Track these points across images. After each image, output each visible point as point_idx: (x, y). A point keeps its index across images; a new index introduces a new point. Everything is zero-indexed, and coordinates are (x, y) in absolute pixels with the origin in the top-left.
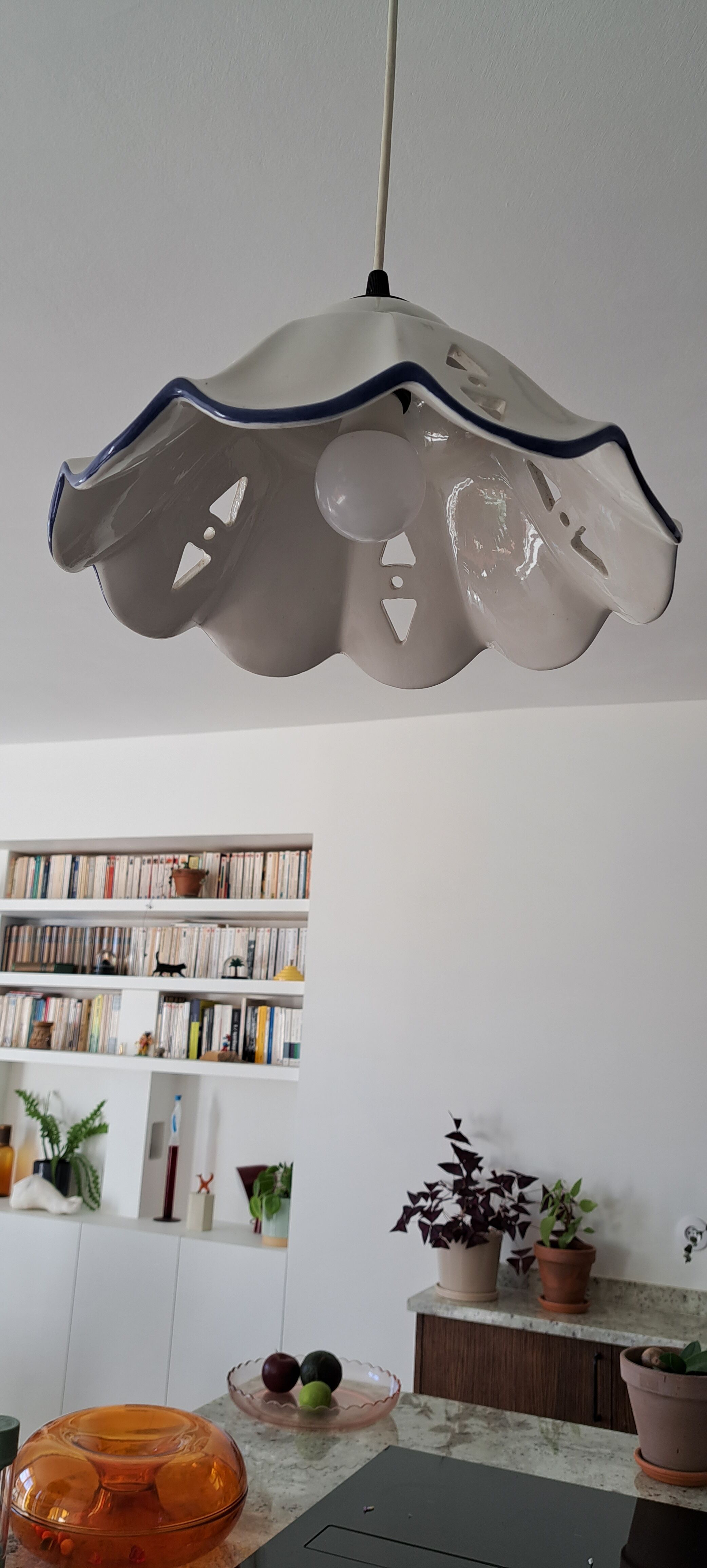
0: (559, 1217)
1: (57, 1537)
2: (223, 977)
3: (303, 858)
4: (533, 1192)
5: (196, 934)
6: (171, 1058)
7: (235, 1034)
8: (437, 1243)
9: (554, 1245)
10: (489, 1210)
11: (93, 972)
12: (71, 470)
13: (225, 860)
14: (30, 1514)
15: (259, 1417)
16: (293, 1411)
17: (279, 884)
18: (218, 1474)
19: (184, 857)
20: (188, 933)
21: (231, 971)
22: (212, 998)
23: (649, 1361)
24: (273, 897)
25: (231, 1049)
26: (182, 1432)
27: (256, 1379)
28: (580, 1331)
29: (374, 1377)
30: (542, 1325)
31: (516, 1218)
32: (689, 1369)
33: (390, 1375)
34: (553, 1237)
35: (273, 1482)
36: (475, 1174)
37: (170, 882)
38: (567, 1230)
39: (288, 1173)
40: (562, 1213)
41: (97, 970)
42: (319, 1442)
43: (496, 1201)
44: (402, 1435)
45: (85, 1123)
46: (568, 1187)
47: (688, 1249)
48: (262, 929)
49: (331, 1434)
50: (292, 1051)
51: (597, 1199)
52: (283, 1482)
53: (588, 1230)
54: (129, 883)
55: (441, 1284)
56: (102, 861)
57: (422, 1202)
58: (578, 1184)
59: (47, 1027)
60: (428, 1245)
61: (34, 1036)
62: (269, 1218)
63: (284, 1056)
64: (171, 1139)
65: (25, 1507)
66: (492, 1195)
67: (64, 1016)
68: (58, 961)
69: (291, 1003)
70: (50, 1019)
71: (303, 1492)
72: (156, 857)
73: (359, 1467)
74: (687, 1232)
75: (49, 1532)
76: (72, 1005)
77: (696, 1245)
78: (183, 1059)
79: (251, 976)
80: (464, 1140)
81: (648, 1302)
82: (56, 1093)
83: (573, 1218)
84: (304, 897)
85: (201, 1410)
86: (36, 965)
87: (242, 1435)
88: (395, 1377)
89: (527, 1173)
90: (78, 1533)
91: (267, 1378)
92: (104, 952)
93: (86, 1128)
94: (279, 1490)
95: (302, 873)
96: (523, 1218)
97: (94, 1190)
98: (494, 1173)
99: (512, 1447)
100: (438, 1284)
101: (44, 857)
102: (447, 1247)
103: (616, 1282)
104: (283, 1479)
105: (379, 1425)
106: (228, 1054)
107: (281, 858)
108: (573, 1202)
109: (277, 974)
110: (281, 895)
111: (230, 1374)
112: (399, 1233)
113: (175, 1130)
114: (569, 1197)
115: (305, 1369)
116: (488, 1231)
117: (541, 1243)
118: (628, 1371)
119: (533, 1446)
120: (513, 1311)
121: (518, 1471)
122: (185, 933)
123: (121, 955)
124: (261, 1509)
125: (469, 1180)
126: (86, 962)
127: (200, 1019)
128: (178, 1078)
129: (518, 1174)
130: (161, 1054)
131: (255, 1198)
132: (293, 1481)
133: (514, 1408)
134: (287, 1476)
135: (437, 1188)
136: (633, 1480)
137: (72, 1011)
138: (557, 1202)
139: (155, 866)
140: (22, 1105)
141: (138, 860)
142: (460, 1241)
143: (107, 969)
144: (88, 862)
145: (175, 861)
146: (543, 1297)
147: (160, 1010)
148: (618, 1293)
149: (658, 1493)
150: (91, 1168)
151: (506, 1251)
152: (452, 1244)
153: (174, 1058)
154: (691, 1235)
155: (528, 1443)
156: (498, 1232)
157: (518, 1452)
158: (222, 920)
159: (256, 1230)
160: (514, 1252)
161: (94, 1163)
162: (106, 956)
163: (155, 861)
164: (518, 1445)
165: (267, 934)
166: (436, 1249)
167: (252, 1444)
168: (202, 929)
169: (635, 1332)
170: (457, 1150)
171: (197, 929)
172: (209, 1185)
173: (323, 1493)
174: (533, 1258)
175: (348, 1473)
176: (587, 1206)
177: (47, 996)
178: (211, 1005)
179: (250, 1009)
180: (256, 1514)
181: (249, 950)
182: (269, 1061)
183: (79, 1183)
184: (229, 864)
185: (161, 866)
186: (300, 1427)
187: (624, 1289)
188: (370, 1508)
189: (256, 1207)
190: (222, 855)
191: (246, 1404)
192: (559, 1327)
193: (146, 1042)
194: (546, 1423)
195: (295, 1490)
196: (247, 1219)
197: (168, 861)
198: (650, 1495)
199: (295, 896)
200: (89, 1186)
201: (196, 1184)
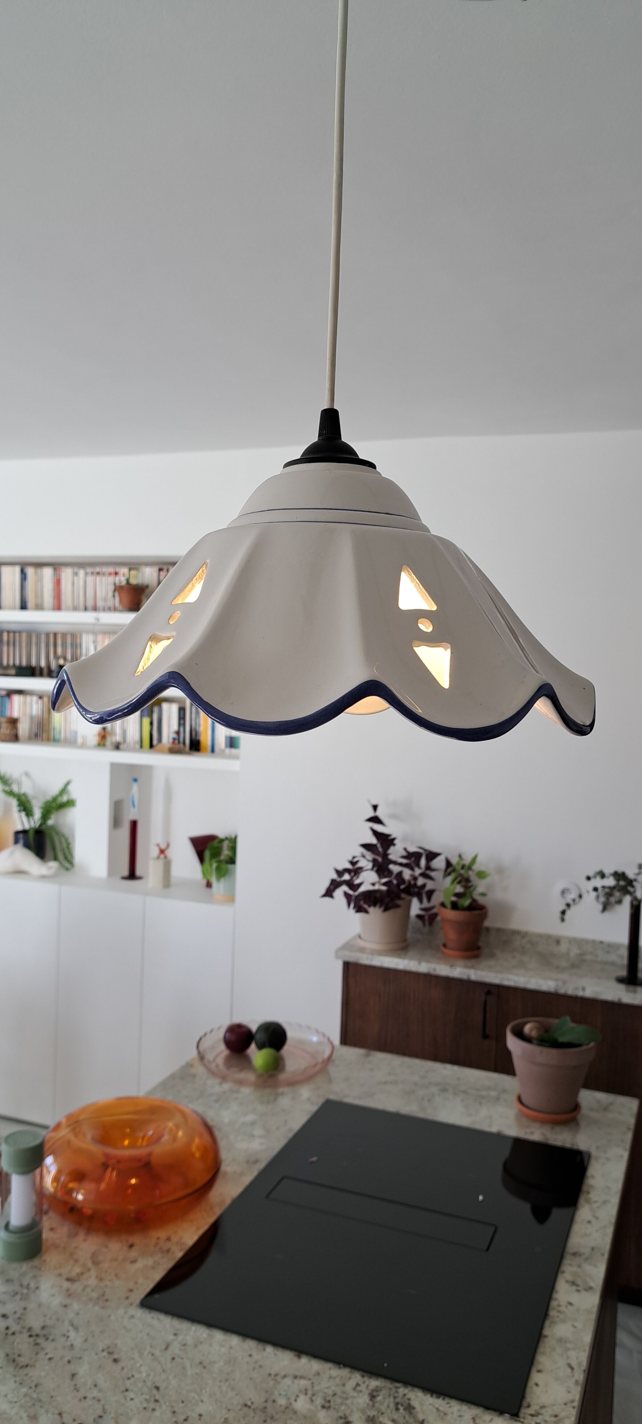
0: (459, 882)
1: (78, 1209)
4: (438, 863)
6: (126, 750)
7: (182, 729)
8: (359, 909)
9: (455, 906)
10: (402, 881)
11: (50, 675)
13: (162, 574)
14: (56, 1192)
15: (223, 1078)
16: (251, 1071)
19: (124, 570)
23: (529, 1035)
25: (179, 742)
27: (219, 1043)
28: (473, 974)
29: (312, 1039)
30: (443, 970)
31: (424, 885)
32: (560, 1041)
33: (324, 1036)
34: (454, 899)
35: (239, 1138)
36: (391, 852)
37: (114, 596)
38: (466, 893)
39: (233, 842)
40: (462, 879)
41: (54, 674)
43: (407, 874)
44: (336, 1088)
45: (55, 799)
46: (468, 859)
47: (563, 913)
49: (281, 1090)
50: (232, 743)
51: (491, 870)
52: (246, 1138)
53: (483, 895)
54: (75, 595)
55: (363, 936)
56: (48, 572)
57: (346, 876)
58: (476, 857)
59: (14, 722)
60: (352, 911)
62: (218, 879)
63: (226, 746)
64: (130, 814)
67: (28, 711)
68: (17, 663)
70: (15, 715)
71: (263, 1146)
72: (98, 570)
73: (303, 1120)
75: (73, 1204)
76: (34, 700)
77: (569, 909)
78: (137, 751)
80: (381, 822)
81: (528, 947)
82: (27, 774)
83: (471, 884)
89: (435, 849)
91: (228, 1043)
92: (58, 656)
93: (57, 803)
94: (244, 1145)
96: (429, 884)
97: (67, 855)
98: (406, 850)
100: (360, 937)
102: (366, 912)
104: (246, 1135)
105: (318, 1079)
106: (177, 747)
108: (472, 871)
111: (198, 1041)
112: (327, 899)
113: (134, 807)
114: (468, 867)
115: (258, 1037)
116: (400, 897)
117: (444, 904)
118: (512, 1041)
120: (420, 957)
123: (74, 656)
125: (385, 857)
126: (43, 664)
127: (150, 715)
128: (132, 768)
129: (425, 850)
130: (117, 747)
131: (206, 861)
132: (254, 1136)
134: (249, 1132)
135: (359, 864)
137: (35, 707)
138: (457, 870)
139: (98, 578)
141: (81, 573)
142: (377, 906)
144: (36, 573)
145: (116, 574)
146: (445, 946)
148: (505, 939)
150: (63, 836)
151: (415, 911)
152: (372, 910)
153: (129, 750)
156: (408, 898)
157: (426, 1099)
159: (207, 887)
160: (421, 910)
161: (65, 831)
162: (61, 662)
163: (98, 573)
166: (358, 913)
170: (375, 833)
172: (167, 852)
174: (436, 915)
176: (481, 875)
177: (10, 694)
182: (213, 751)
183: (54, 849)
185: (104, 578)
186: (255, 1085)
187: (509, 936)
188: (316, 1160)
189: (207, 870)
190: (160, 570)
191: (211, 1065)
192: (457, 971)
193: (103, 735)
195: (256, 1145)
196: (199, 877)
197: (110, 574)
200: (63, 851)
201: (155, 852)
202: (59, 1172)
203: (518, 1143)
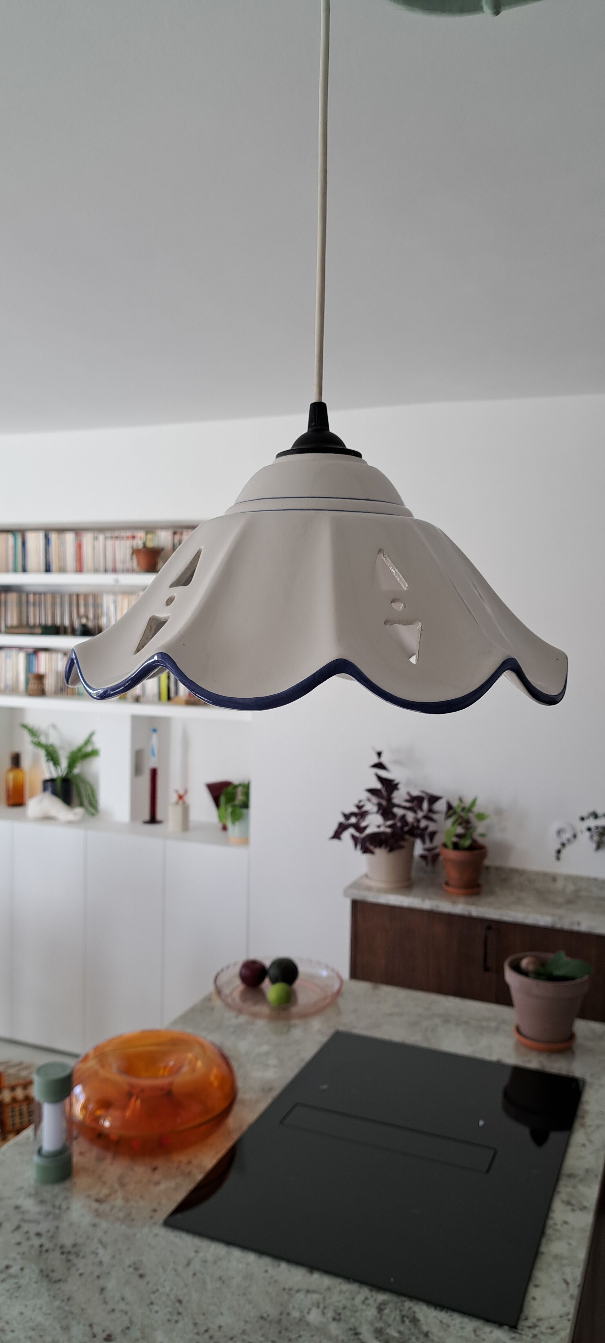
0: (459, 824)
1: (106, 1134)
4: (440, 806)
6: (146, 701)
8: (366, 850)
9: (456, 846)
10: (406, 824)
11: (74, 634)
12: (91, 686)
13: (177, 537)
15: (239, 1011)
16: (265, 1004)
19: (141, 534)
27: (236, 979)
28: (475, 909)
29: (324, 973)
30: (445, 906)
31: (426, 827)
34: (455, 839)
35: (254, 1068)
36: (394, 796)
37: (132, 559)
38: (466, 834)
39: (246, 788)
40: (462, 821)
41: (78, 633)
44: (345, 1020)
45: (80, 749)
46: (468, 802)
47: (558, 852)
49: (293, 1022)
51: (489, 812)
52: (261, 1068)
53: (483, 835)
54: (96, 559)
55: (369, 875)
56: (70, 538)
57: (353, 820)
58: (475, 800)
59: (40, 678)
60: (359, 852)
61: (30, 685)
62: (234, 822)
64: (150, 763)
66: (408, 812)
67: (53, 668)
68: (43, 622)
70: (42, 671)
71: (276, 1075)
72: (116, 534)
74: (558, 833)
78: (156, 702)
80: (385, 768)
81: (526, 884)
82: (54, 726)
83: (471, 825)
86: (24, 626)
89: (436, 793)
91: (243, 978)
92: (81, 617)
93: (81, 753)
94: (258, 1074)
96: (432, 826)
97: (92, 800)
98: (409, 794)
101: (19, 532)
102: (372, 853)
103: (503, 869)
104: (260, 1065)
105: (329, 1012)
106: (192, 699)
108: (471, 813)
111: (216, 976)
112: (336, 841)
113: (154, 755)
114: (468, 810)
115: (271, 972)
116: (404, 839)
117: (446, 846)
118: (511, 977)
119: (439, 1022)
120: (423, 895)
121: (430, 1048)
123: (97, 617)
125: (389, 801)
126: (67, 623)
128: (153, 719)
129: (427, 794)
130: (138, 700)
131: (222, 807)
132: (268, 1066)
134: (263, 1062)
135: (365, 809)
136: (512, 1049)
137: (58, 662)
138: (458, 813)
139: (117, 542)
140: (27, 738)
141: (101, 537)
142: (383, 847)
143: (86, 631)
144: (59, 538)
145: (134, 537)
146: (447, 884)
148: (504, 877)
150: (89, 783)
151: (418, 850)
152: (378, 851)
153: (149, 701)
156: (412, 839)
157: (430, 1029)
159: (223, 830)
160: (424, 851)
161: (90, 779)
162: (84, 621)
163: (117, 537)
166: (364, 854)
170: (380, 779)
172: (186, 798)
173: (291, 1075)
174: (439, 855)
175: (307, 1055)
176: (481, 817)
177: (37, 652)
183: (80, 795)
185: (122, 542)
186: (270, 1017)
187: (509, 875)
189: (223, 814)
190: (175, 533)
191: (227, 999)
192: (459, 907)
195: (270, 1074)
196: (216, 821)
197: (128, 538)
200: (88, 797)
201: (174, 798)
202: (87, 1101)
203: (518, 1071)
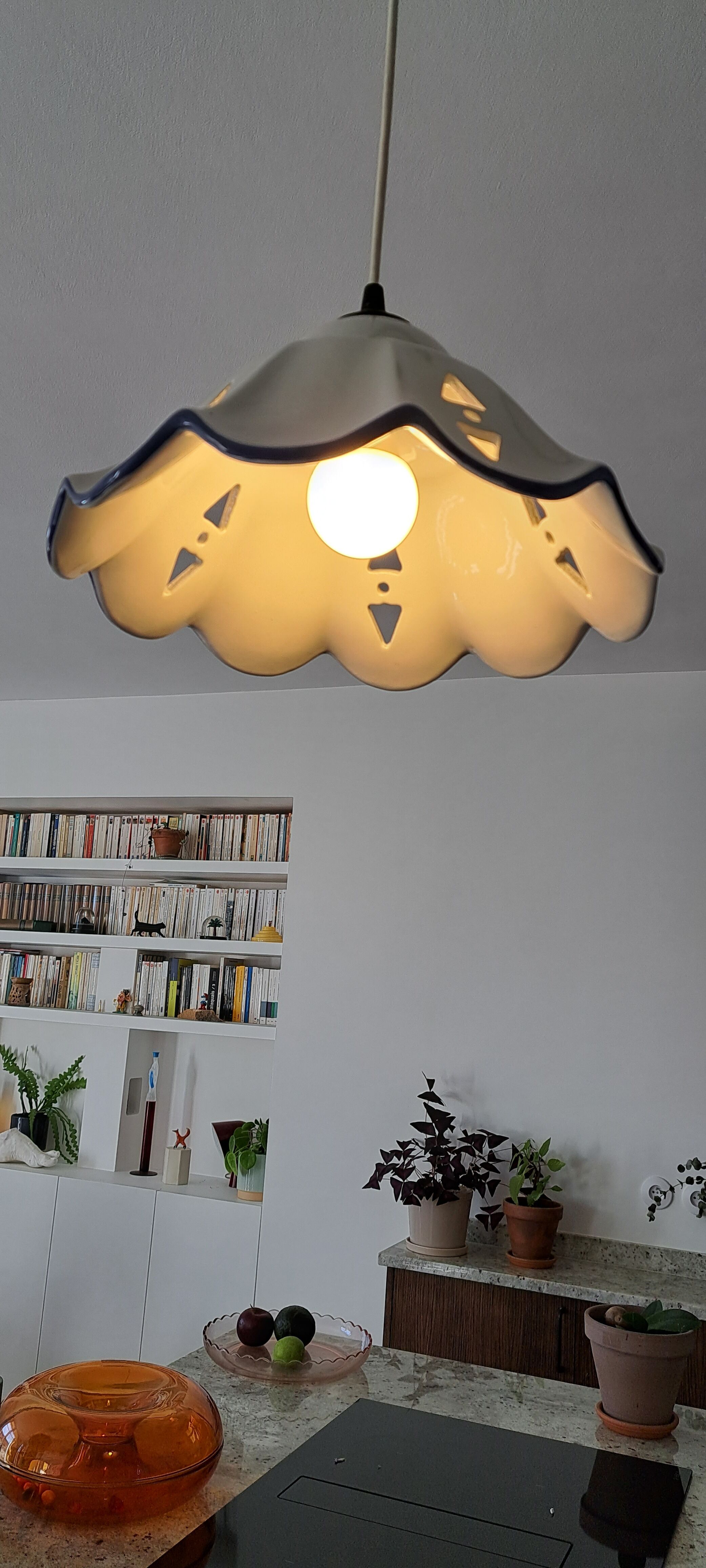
0: (527, 1176)
1: (38, 1488)
2: (202, 937)
3: (283, 821)
4: (503, 1151)
5: (175, 893)
6: (149, 1016)
7: (213, 993)
8: (408, 1201)
9: (522, 1202)
10: (461, 1169)
11: (71, 931)
12: (74, 487)
13: (205, 821)
14: (11, 1466)
15: (234, 1371)
16: (267, 1365)
17: (259, 846)
18: (195, 1427)
19: (164, 818)
20: (168, 893)
21: (210, 931)
22: (191, 957)
23: (612, 1319)
24: (252, 859)
25: (209, 1008)
26: (160, 1388)
27: (231, 1333)
28: (546, 1285)
29: (346, 1332)
30: (509, 1280)
31: (486, 1176)
32: (650, 1328)
33: (361, 1330)
34: (521, 1195)
35: (248, 1434)
36: (447, 1133)
37: (150, 843)
38: (535, 1188)
39: (264, 1128)
40: (531, 1172)
41: (77, 929)
42: (292, 1395)
43: (466, 1160)
44: (372, 1389)
45: (63, 1077)
46: (538, 1145)
47: (652, 1209)
48: (241, 890)
49: (303, 1387)
50: (269, 1010)
51: (566, 1159)
52: (257, 1434)
53: (556, 1189)
54: (109, 843)
55: (412, 1239)
56: (81, 819)
57: (395, 1160)
58: (548, 1142)
59: (27, 982)
60: (400, 1202)
61: (13, 993)
62: (244, 1174)
63: (261, 1015)
64: (148, 1095)
65: (6, 1459)
66: (463, 1153)
67: (43, 974)
68: (37, 918)
69: (269, 963)
70: (29, 976)
71: (276, 1444)
72: (135, 817)
73: (330, 1419)
74: (651, 1191)
75: (30, 1484)
76: (51, 962)
77: (659, 1205)
78: (161, 1017)
79: (229, 936)
80: (438, 1100)
81: (612, 1259)
82: (34, 1049)
83: (542, 1176)
84: (283, 860)
85: (178, 1363)
86: (15, 922)
87: (218, 1388)
88: (366, 1331)
89: (498, 1133)
90: (57, 1485)
91: (242, 1333)
92: (83, 911)
93: (64, 1083)
94: (254, 1442)
95: (282, 835)
96: (493, 1176)
97: (71, 1144)
98: (465, 1132)
99: (479, 1400)
100: (409, 1239)
101: (24, 814)
102: (418, 1204)
103: (583, 1238)
104: (257, 1431)
105: (350, 1379)
106: (206, 1012)
107: (261, 820)
108: (542, 1160)
109: (256, 934)
110: (261, 857)
111: (206, 1328)
112: (371, 1190)
113: (152, 1086)
114: (537, 1156)
115: (279, 1324)
116: (459, 1189)
117: (509, 1200)
118: (592, 1329)
119: (499, 1399)
120: (481, 1266)
121: (484, 1423)
122: (164, 892)
123: (100, 914)
124: (235, 1461)
125: (442, 1140)
126: (66, 921)
127: (179, 978)
128: (155, 1035)
129: (489, 1134)
130: (139, 1013)
131: (231, 1153)
132: (267, 1433)
133: (480, 1363)
134: (261, 1428)
135: (410, 1146)
136: (594, 1433)
137: (51, 967)
138: (526, 1161)
139: (135, 825)
141: (117, 820)
142: (431, 1198)
143: (87, 928)
144: (68, 821)
145: (155, 821)
146: (510, 1253)
147: (138, 968)
148: (583, 1249)
149: (619, 1445)
150: (69, 1122)
151: (476, 1209)
152: (423, 1201)
153: (152, 1016)
154: (656, 1195)
155: (494, 1396)
156: (468, 1189)
157: (485, 1405)
158: (202, 882)
159: (231, 1185)
160: (482, 1209)
161: (72, 1117)
162: (85, 914)
163: (135, 821)
164: (484, 1398)
165: (246, 895)
166: (407, 1206)
167: (228, 1397)
168: (181, 889)
169: (599, 1288)
170: (430, 1110)
171: (176, 889)
172: (186, 1141)
173: (296, 1445)
174: (502, 1215)
175: (320, 1425)
176: (555, 1165)
177: (25, 952)
178: (190, 964)
179: (228, 968)
180: (231, 1465)
181: (228, 911)
182: (246, 1021)
183: (56, 1137)
184: (208, 825)
185: (141, 826)
186: (273, 1380)
187: (589, 1245)
188: (342, 1459)
189: (232, 1162)
190: (202, 817)
191: (222, 1358)
192: (526, 1282)
193: (125, 999)
194: (512, 1377)
195: (268, 1442)
196: (222, 1174)
197: (149, 821)
198: (611, 1447)
199: (275, 858)
200: (67, 1139)
201: (173, 1139)
